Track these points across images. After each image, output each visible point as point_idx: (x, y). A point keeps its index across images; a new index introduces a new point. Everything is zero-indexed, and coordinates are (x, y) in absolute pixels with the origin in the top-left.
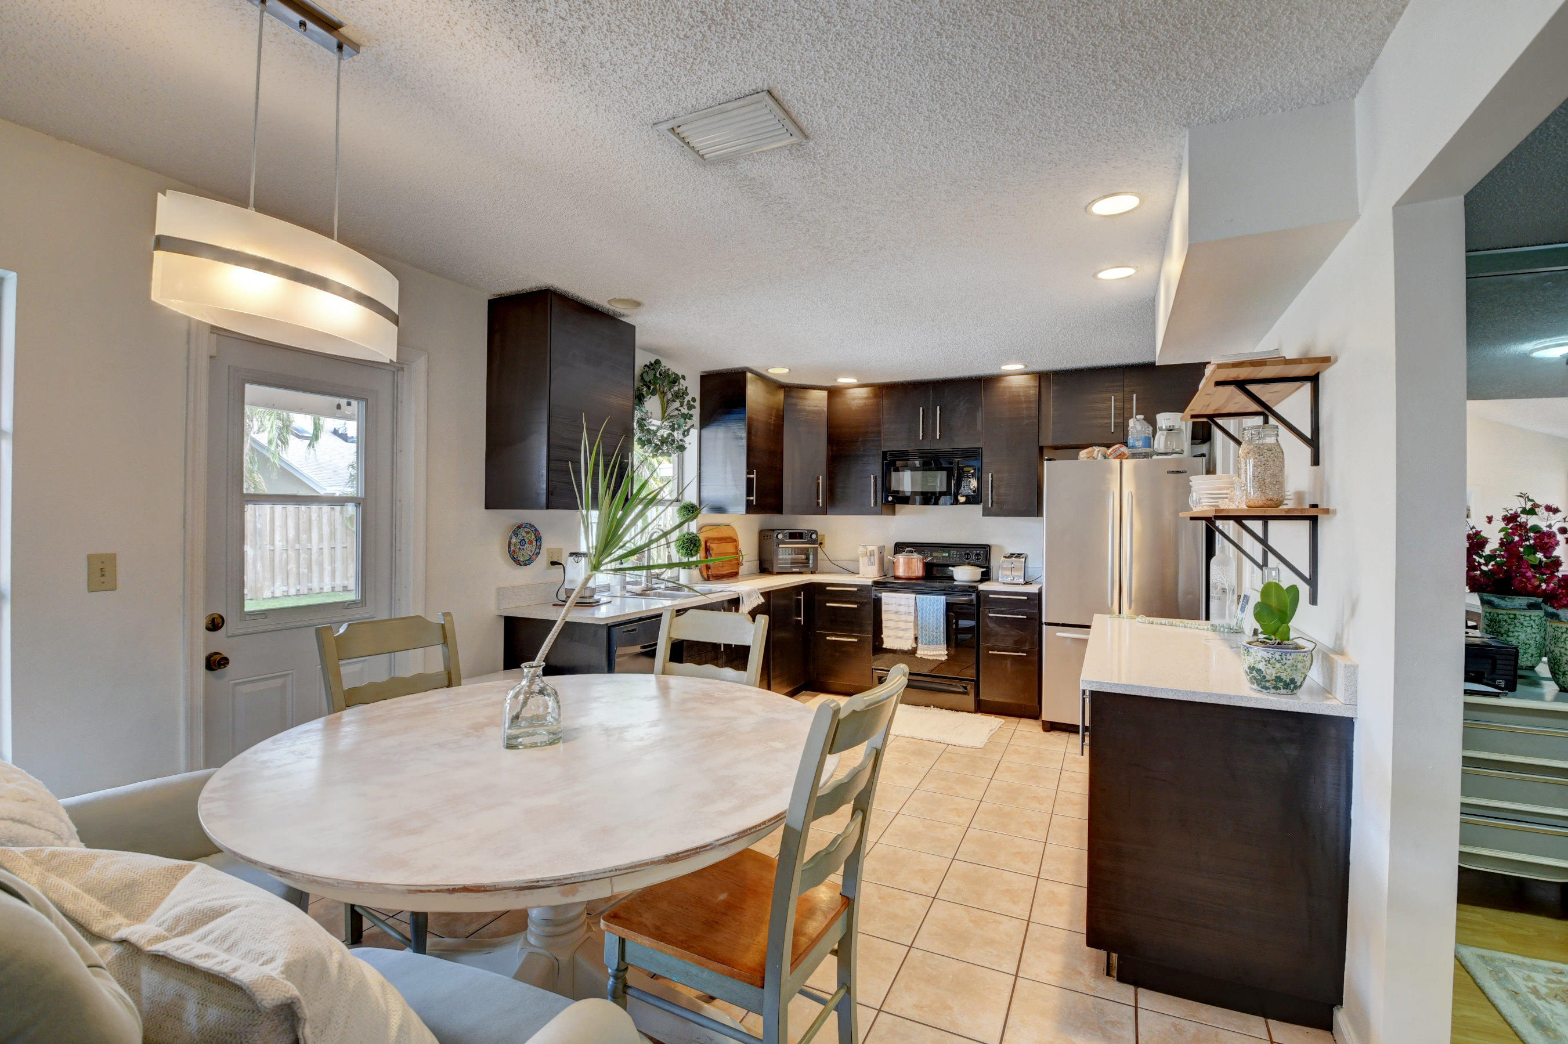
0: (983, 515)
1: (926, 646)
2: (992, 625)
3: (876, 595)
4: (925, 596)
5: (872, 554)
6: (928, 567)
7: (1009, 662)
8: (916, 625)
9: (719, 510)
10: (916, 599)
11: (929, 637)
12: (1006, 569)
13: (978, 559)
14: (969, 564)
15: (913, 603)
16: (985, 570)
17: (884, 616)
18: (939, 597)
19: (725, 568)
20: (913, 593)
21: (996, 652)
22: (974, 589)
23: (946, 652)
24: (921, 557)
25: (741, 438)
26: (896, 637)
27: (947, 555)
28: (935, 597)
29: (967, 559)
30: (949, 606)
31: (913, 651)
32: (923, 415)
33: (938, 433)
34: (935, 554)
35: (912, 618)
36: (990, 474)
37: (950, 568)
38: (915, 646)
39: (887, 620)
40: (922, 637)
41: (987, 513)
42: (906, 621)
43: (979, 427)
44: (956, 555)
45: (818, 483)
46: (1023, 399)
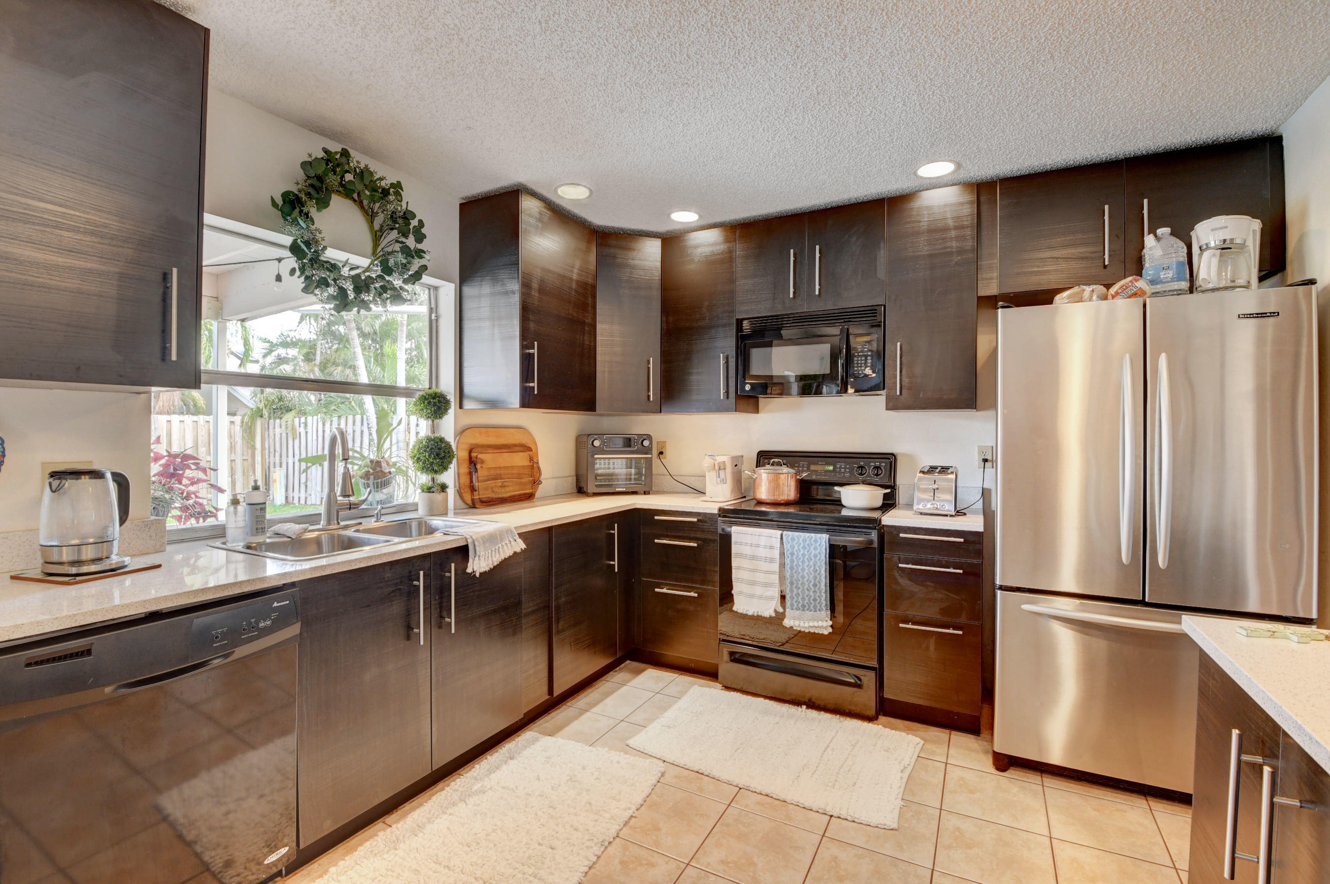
0: (887, 409)
1: (798, 613)
2: (904, 582)
3: (723, 530)
4: (796, 534)
5: (721, 467)
6: (804, 486)
7: (932, 642)
8: (782, 578)
9: (493, 404)
10: (782, 538)
11: (803, 599)
12: (925, 491)
13: (877, 475)
14: (864, 483)
15: (778, 545)
16: (888, 491)
17: (735, 563)
18: (819, 535)
19: (507, 489)
20: (779, 527)
21: (910, 626)
22: (873, 523)
23: (830, 623)
24: (792, 471)
25: (513, 292)
26: (752, 596)
27: (831, 468)
28: (813, 535)
29: (861, 474)
30: (834, 550)
31: (779, 617)
32: (795, 261)
33: (817, 287)
34: (813, 467)
35: (776, 567)
36: (899, 344)
37: (836, 488)
38: (781, 610)
39: (739, 568)
40: (792, 598)
41: (893, 405)
42: (766, 572)
43: (881, 272)
44: (845, 468)
45: (649, 368)
46: (951, 223)
